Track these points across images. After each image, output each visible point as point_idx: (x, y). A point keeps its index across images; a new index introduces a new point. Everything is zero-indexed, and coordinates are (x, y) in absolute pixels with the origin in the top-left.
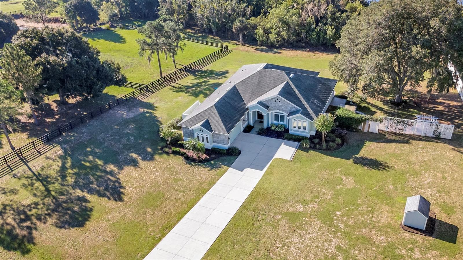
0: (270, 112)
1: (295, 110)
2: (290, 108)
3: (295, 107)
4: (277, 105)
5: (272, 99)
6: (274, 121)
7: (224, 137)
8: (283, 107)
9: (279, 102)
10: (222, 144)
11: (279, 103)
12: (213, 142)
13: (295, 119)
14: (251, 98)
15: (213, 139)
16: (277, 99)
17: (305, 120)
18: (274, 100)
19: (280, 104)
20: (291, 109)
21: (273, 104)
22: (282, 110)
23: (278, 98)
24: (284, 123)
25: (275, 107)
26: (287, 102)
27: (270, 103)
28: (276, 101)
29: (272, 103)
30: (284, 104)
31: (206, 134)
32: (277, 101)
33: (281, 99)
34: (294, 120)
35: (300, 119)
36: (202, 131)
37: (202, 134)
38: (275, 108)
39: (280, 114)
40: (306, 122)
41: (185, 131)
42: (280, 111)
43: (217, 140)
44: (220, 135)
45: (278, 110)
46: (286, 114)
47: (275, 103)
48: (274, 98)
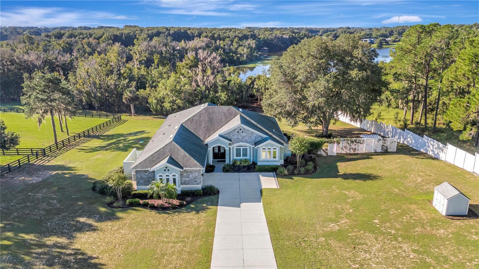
0: (231, 147)
1: (260, 139)
2: (254, 138)
3: (260, 136)
4: (239, 137)
5: (234, 130)
6: (235, 158)
7: (197, 174)
8: (246, 138)
9: (243, 132)
10: (194, 184)
11: (242, 134)
12: (182, 184)
13: (264, 147)
14: (206, 134)
15: (181, 180)
16: (240, 129)
17: (275, 147)
18: (236, 131)
19: (244, 135)
20: (256, 138)
22: (246, 142)
23: (240, 128)
24: (248, 157)
25: (238, 139)
26: (251, 132)
27: (231, 136)
28: (238, 132)
29: (234, 135)
30: (248, 134)
31: (174, 174)
32: (240, 132)
33: (244, 129)
34: (263, 149)
35: (269, 147)
36: (168, 170)
37: (167, 174)
38: (238, 140)
39: (241, 148)
40: (276, 149)
41: (139, 176)
42: (243, 142)
43: (187, 179)
44: (191, 172)
45: (241, 142)
46: (250, 146)
47: (237, 135)
48: (237, 129)
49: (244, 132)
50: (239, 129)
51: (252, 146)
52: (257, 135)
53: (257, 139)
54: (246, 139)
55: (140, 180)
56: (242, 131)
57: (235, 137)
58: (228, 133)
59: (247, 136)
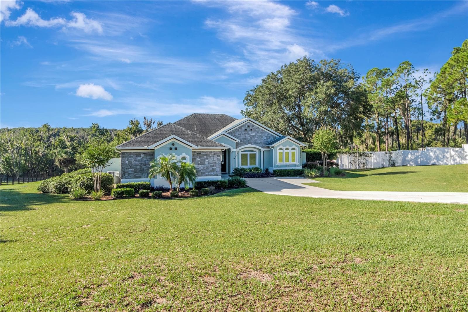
0: (236, 150)
1: (272, 139)
2: (265, 139)
3: (272, 136)
4: (248, 136)
5: (241, 128)
6: (241, 166)
8: (256, 138)
9: (251, 130)
11: (250, 132)
13: (281, 147)
16: (249, 127)
17: (294, 147)
18: (243, 128)
19: (253, 134)
20: (267, 139)
21: (242, 135)
22: (256, 143)
23: (249, 124)
24: (257, 165)
25: (245, 139)
26: (262, 130)
27: (237, 135)
28: (246, 130)
29: (240, 135)
30: (258, 132)
31: (184, 155)
32: (248, 129)
33: (253, 126)
35: (287, 147)
38: (245, 141)
39: (249, 153)
40: (295, 149)
41: (127, 162)
42: (251, 144)
43: (201, 167)
44: (207, 155)
45: (249, 143)
46: (260, 150)
47: (245, 133)
48: (244, 126)
49: (253, 131)
50: (247, 126)
51: (262, 150)
52: (269, 134)
53: (269, 140)
54: (255, 140)
55: (127, 169)
56: (251, 128)
58: (233, 131)
59: (257, 136)
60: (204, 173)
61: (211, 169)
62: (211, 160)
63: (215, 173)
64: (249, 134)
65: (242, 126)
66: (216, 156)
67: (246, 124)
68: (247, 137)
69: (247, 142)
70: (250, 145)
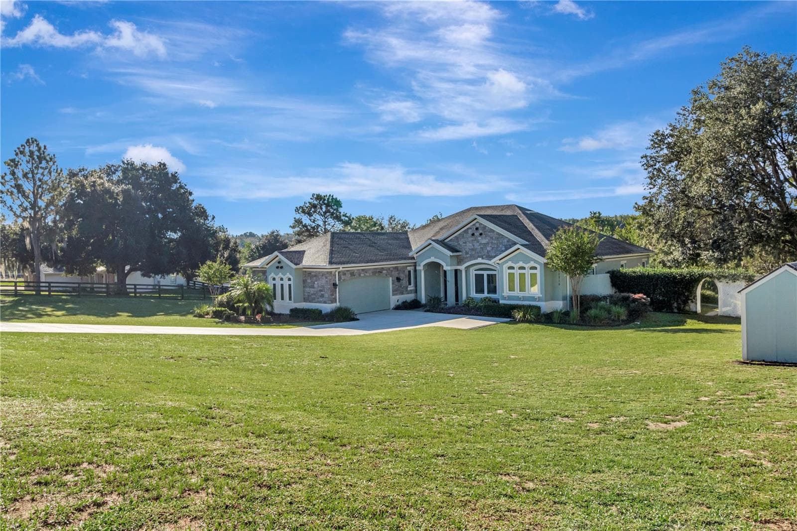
0: (462, 268)
2: (503, 249)
4: (477, 245)
5: (466, 231)
6: (474, 294)
8: (489, 249)
9: (481, 234)
11: (480, 238)
13: (510, 264)
16: (477, 229)
18: (470, 232)
19: (484, 241)
20: (506, 249)
22: (490, 257)
23: (477, 225)
25: (472, 250)
26: (499, 234)
27: (461, 243)
28: (473, 235)
29: (465, 243)
30: (491, 238)
31: (289, 276)
32: (477, 234)
33: (485, 227)
35: (521, 264)
38: (474, 253)
39: (485, 273)
40: (535, 268)
42: (483, 258)
43: (312, 291)
45: (479, 257)
47: (472, 241)
48: (471, 228)
49: (483, 235)
50: (474, 229)
54: (489, 252)
56: (481, 232)
57: (469, 245)
58: (456, 237)
59: (490, 245)
60: (314, 299)
61: (320, 294)
62: (320, 282)
63: (324, 299)
64: (478, 242)
65: (468, 229)
66: (324, 277)
67: (474, 225)
68: (476, 247)
69: (476, 255)
70: (480, 260)
